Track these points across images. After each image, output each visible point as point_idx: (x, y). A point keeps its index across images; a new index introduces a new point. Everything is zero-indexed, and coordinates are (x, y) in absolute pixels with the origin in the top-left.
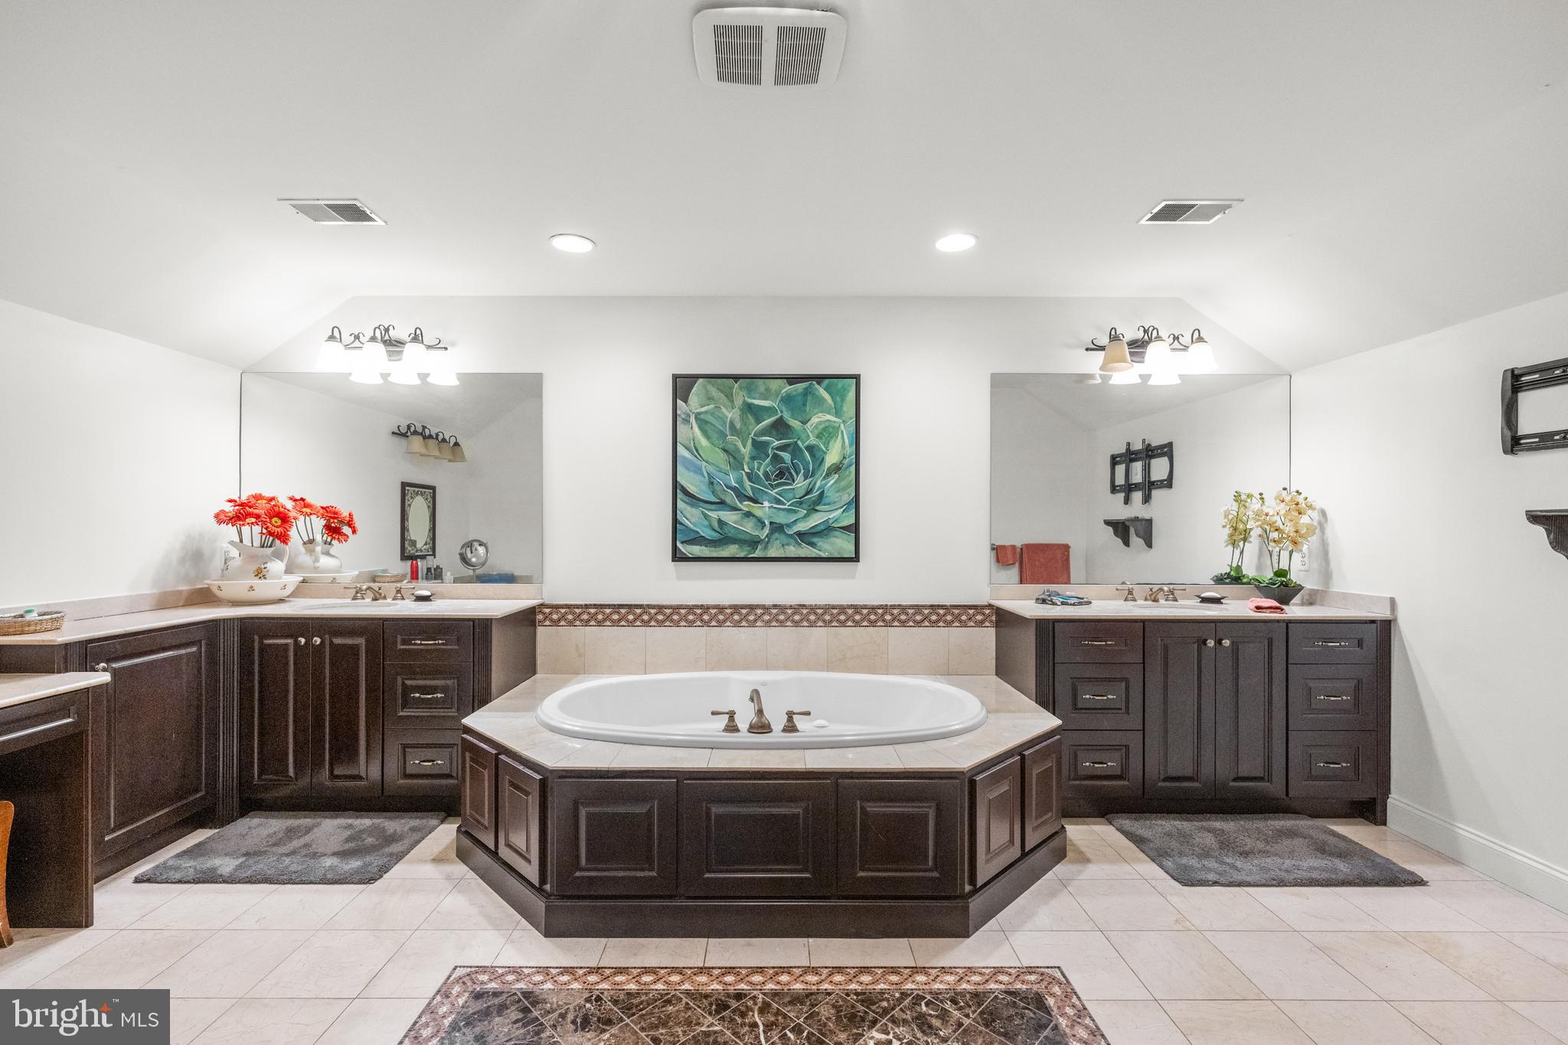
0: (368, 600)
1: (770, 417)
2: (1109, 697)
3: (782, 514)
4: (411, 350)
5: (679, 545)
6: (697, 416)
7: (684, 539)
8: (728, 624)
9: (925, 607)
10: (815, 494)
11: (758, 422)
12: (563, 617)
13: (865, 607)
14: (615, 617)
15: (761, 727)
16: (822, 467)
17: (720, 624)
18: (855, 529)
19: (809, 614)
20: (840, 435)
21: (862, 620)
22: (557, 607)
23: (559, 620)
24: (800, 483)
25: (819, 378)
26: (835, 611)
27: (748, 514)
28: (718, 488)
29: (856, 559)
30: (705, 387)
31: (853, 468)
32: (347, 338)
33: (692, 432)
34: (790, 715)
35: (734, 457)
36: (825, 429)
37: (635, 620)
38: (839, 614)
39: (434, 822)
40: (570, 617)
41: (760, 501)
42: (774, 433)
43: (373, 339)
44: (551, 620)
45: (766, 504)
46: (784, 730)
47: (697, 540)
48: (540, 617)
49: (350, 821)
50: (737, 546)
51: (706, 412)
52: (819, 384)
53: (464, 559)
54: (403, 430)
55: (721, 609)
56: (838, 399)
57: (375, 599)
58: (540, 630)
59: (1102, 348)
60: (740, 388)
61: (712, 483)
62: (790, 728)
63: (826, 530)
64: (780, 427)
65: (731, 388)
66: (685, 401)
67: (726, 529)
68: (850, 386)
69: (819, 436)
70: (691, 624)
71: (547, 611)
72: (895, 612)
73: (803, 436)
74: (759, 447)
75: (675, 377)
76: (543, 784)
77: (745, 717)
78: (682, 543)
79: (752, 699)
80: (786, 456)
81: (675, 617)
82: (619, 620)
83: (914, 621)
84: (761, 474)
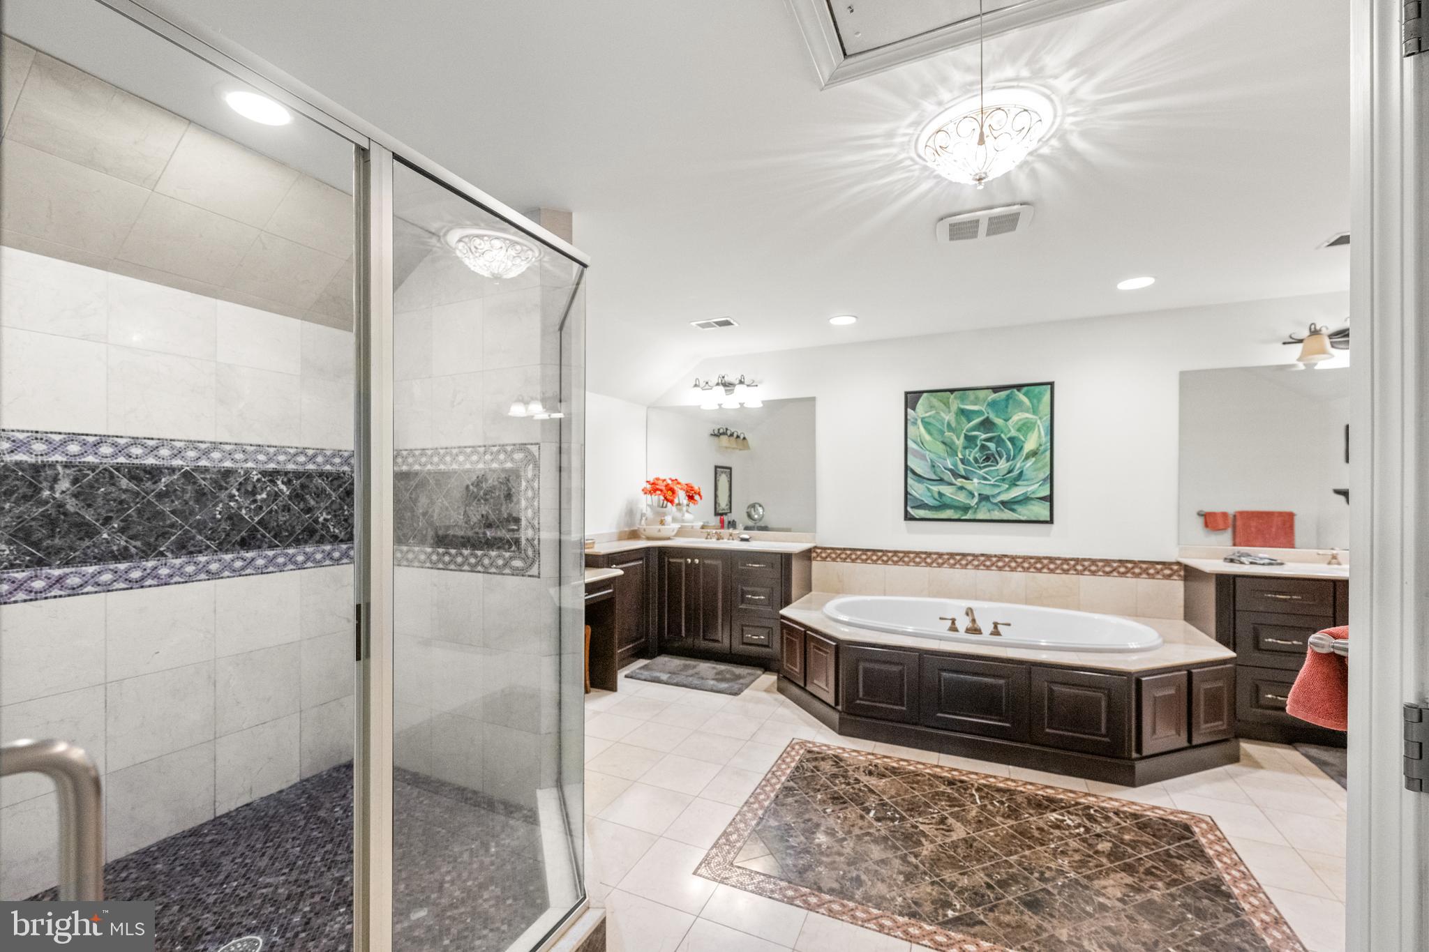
0: (714, 540)
1: (978, 417)
2: (1295, 642)
3: (988, 487)
4: (739, 388)
5: (909, 509)
6: (923, 420)
7: (912, 505)
8: (946, 565)
9: (1114, 561)
10: (1016, 473)
11: (969, 421)
12: (829, 555)
13: (1059, 559)
14: (864, 557)
15: (975, 630)
16: (1021, 453)
17: (940, 566)
18: (1050, 499)
19: (1010, 561)
20: (1037, 429)
21: (1056, 568)
22: (825, 549)
23: (826, 557)
24: (1003, 465)
25: (1019, 387)
26: (1032, 561)
27: (962, 488)
28: (938, 470)
29: (1051, 521)
30: (928, 399)
31: (1048, 453)
32: (702, 384)
33: (919, 431)
34: (996, 625)
35: (951, 448)
36: (1024, 424)
37: (878, 560)
38: (1036, 563)
39: (759, 672)
40: (834, 556)
41: (971, 478)
42: (982, 429)
43: (718, 384)
44: (821, 557)
45: (975, 480)
46: (991, 634)
47: (922, 506)
48: (814, 555)
49: (714, 665)
50: (952, 511)
51: (930, 417)
52: (1019, 390)
53: (749, 516)
54: (716, 432)
55: (940, 555)
56: (1035, 401)
57: (718, 539)
58: (814, 563)
59: (1300, 341)
60: (955, 398)
61: (934, 466)
62: (996, 632)
63: (1025, 500)
64: (987, 424)
65: (949, 398)
66: (914, 409)
67: (944, 498)
68: (1046, 390)
69: (1019, 430)
70: (918, 564)
71: (819, 551)
72: (1086, 564)
73: (1006, 430)
74: (970, 440)
75: (907, 393)
76: (837, 647)
77: (963, 623)
78: (912, 507)
79: (967, 614)
80: (992, 445)
81: (906, 559)
82: (867, 560)
83: (1104, 572)
84: (971, 459)
